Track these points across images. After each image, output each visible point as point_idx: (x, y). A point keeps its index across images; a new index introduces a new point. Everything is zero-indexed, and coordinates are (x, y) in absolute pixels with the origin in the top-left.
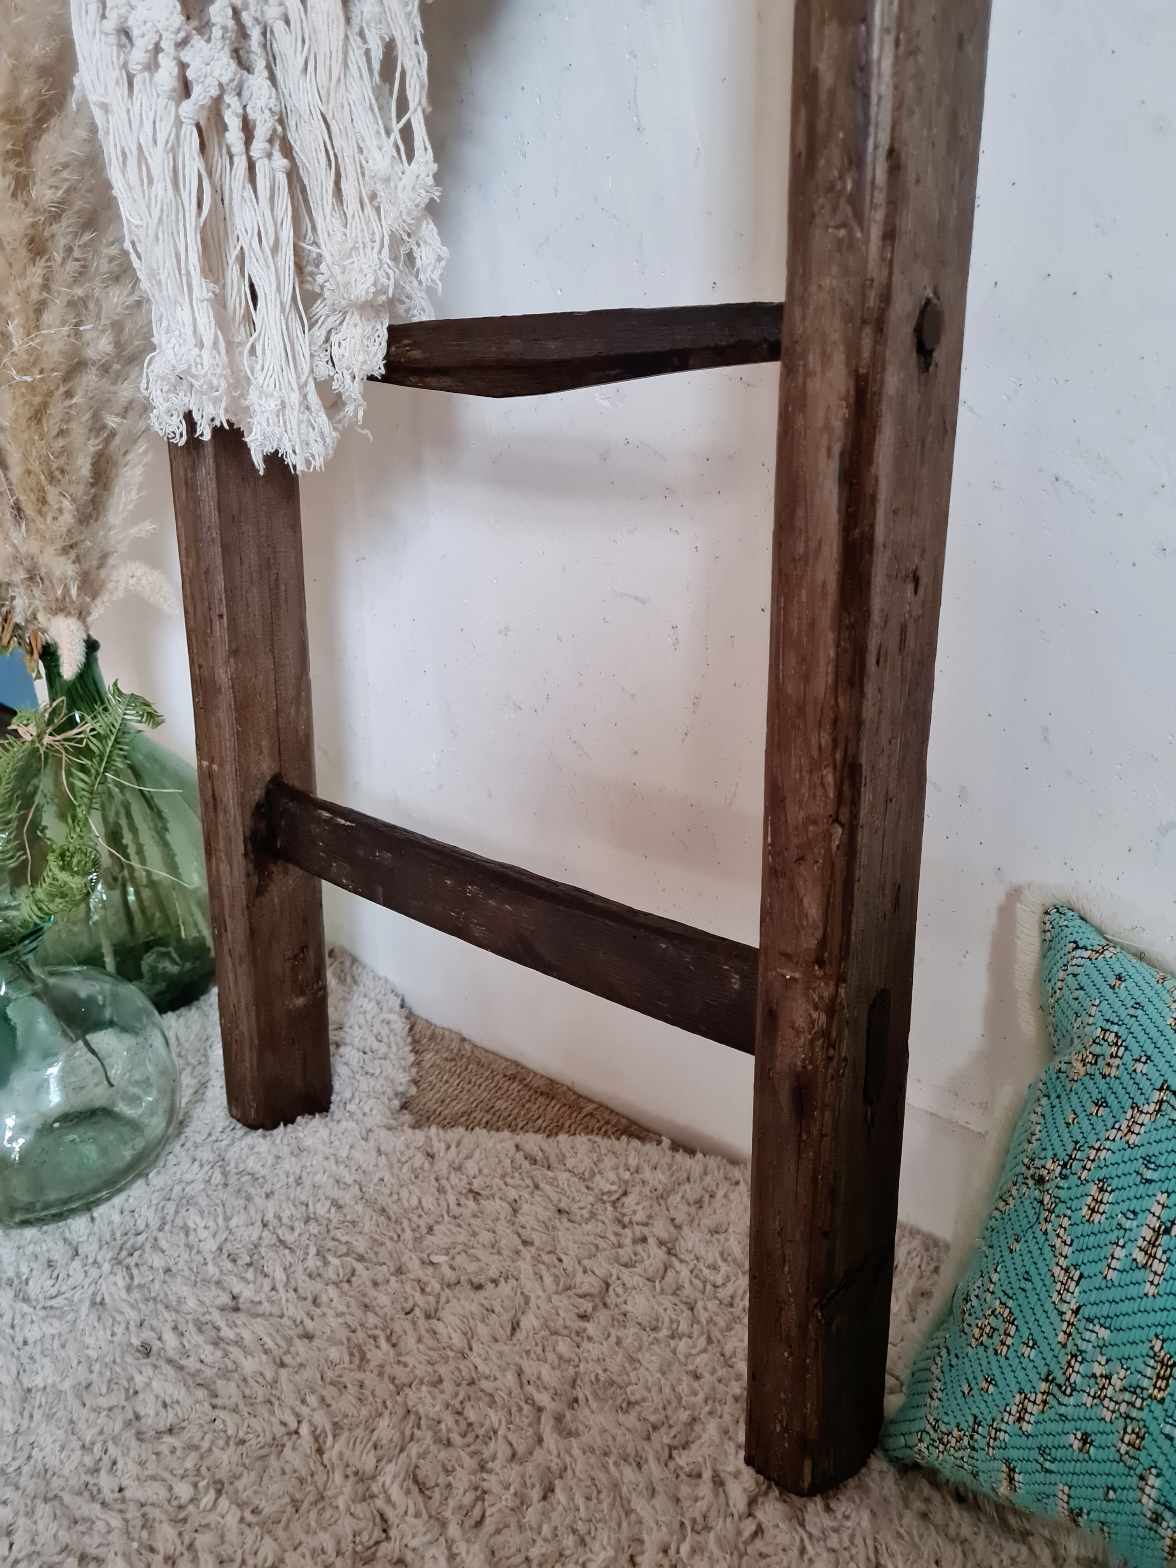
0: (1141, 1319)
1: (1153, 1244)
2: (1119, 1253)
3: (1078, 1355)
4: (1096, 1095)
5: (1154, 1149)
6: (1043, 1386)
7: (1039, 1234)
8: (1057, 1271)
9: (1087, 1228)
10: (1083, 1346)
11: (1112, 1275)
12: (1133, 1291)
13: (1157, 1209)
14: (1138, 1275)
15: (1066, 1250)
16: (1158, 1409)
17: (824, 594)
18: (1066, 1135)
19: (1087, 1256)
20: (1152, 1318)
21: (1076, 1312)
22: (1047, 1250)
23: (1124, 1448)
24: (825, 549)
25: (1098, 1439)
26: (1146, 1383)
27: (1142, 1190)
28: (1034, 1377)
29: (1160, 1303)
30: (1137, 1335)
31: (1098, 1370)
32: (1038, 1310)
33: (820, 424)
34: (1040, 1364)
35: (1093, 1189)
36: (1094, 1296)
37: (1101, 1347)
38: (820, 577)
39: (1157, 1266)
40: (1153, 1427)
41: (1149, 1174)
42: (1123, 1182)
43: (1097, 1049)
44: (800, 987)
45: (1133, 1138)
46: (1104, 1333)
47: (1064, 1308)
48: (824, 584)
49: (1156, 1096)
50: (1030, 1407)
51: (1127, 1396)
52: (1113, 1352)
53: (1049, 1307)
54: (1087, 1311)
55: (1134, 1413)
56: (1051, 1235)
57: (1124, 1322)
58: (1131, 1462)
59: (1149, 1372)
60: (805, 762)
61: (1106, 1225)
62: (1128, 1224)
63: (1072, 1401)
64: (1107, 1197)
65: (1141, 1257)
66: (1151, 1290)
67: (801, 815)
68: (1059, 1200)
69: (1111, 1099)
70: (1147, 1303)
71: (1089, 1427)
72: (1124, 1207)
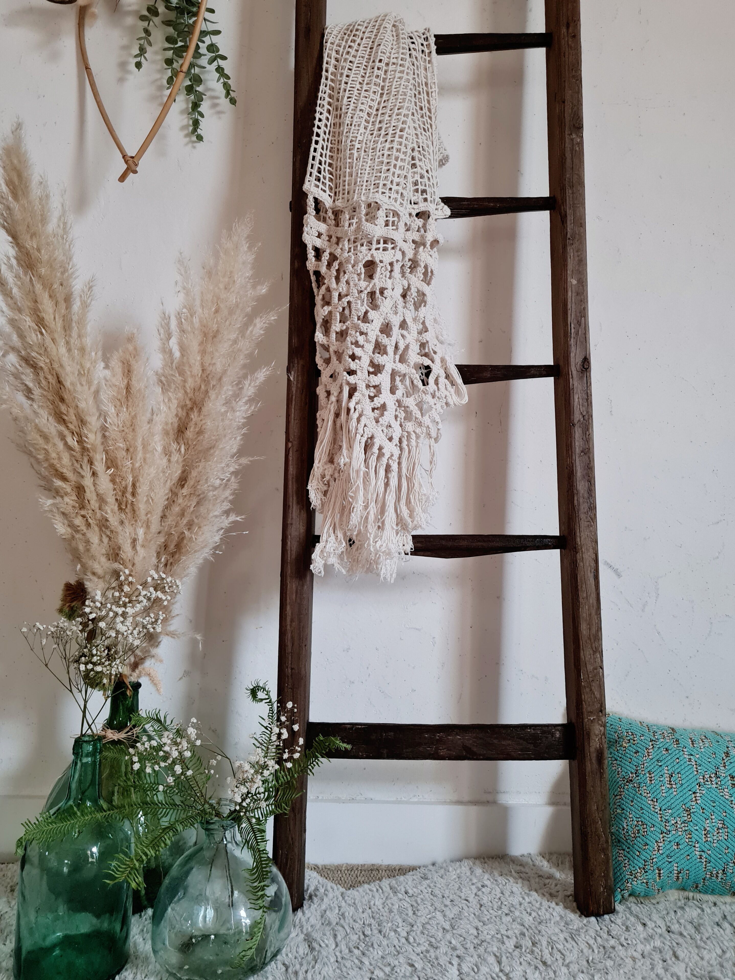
0: (678, 802)
1: (670, 781)
2: (663, 788)
3: (667, 821)
4: (634, 751)
5: (658, 757)
6: (661, 836)
7: (639, 796)
8: (649, 802)
9: (652, 786)
10: (667, 818)
11: (664, 795)
12: (672, 796)
13: (666, 772)
14: (671, 791)
15: (649, 795)
16: (691, 824)
17: (593, 606)
18: (631, 765)
19: (655, 793)
20: (680, 800)
21: (660, 810)
22: (643, 798)
23: (687, 840)
24: (592, 595)
25: (681, 842)
26: (686, 818)
27: (660, 769)
28: (658, 835)
29: (679, 796)
30: (678, 807)
31: (673, 822)
32: (650, 815)
33: (588, 564)
34: (658, 830)
35: (648, 775)
36: (663, 803)
37: (671, 815)
38: (591, 602)
39: (674, 786)
40: (693, 830)
41: (660, 764)
42: (655, 769)
43: (629, 738)
44: (596, 720)
45: (651, 757)
46: (670, 811)
47: (656, 811)
48: (593, 603)
49: (650, 744)
50: (660, 844)
51: (683, 825)
52: (675, 815)
53: (652, 813)
54: (663, 808)
55: (686, 828)
56: (643, 793)
57: (673, 806)
58: (690, 843)
59: (685, 815)
60: (591, 652)
61: (656, 783)
62: (661, 779)
63: (670, 835)
64: (652, 775)
65: (669, 786)
66: (675, 793)
67: (592, 668)
68: (640, 783)
69: (639, 750)
70: (677, 797)
71: (677, 840)
72: (659, 775)
